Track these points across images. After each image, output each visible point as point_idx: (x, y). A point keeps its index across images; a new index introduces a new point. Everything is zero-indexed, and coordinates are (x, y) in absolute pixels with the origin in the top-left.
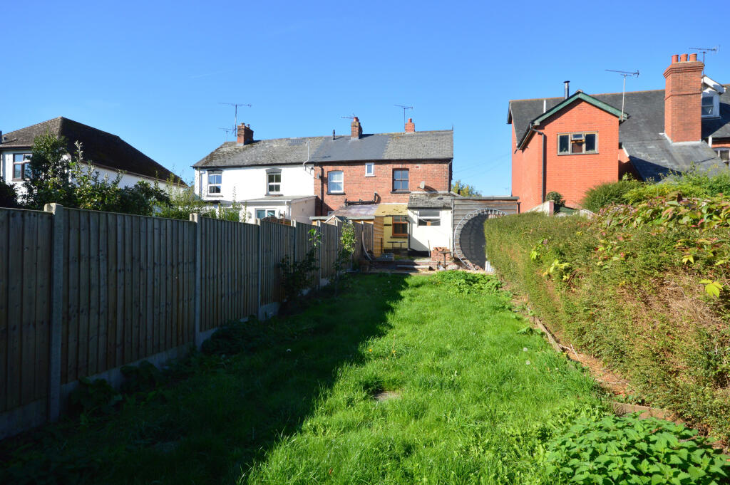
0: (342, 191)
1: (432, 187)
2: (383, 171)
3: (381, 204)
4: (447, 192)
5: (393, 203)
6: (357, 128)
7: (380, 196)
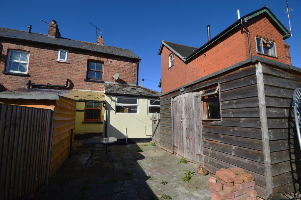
0: (26, 73)
1: (123, 79)
2: (78, 60)
3: (74, 90)
4: (135, 85)
5: (87, 90)
6: (55, 29)
7: (73, 82)
